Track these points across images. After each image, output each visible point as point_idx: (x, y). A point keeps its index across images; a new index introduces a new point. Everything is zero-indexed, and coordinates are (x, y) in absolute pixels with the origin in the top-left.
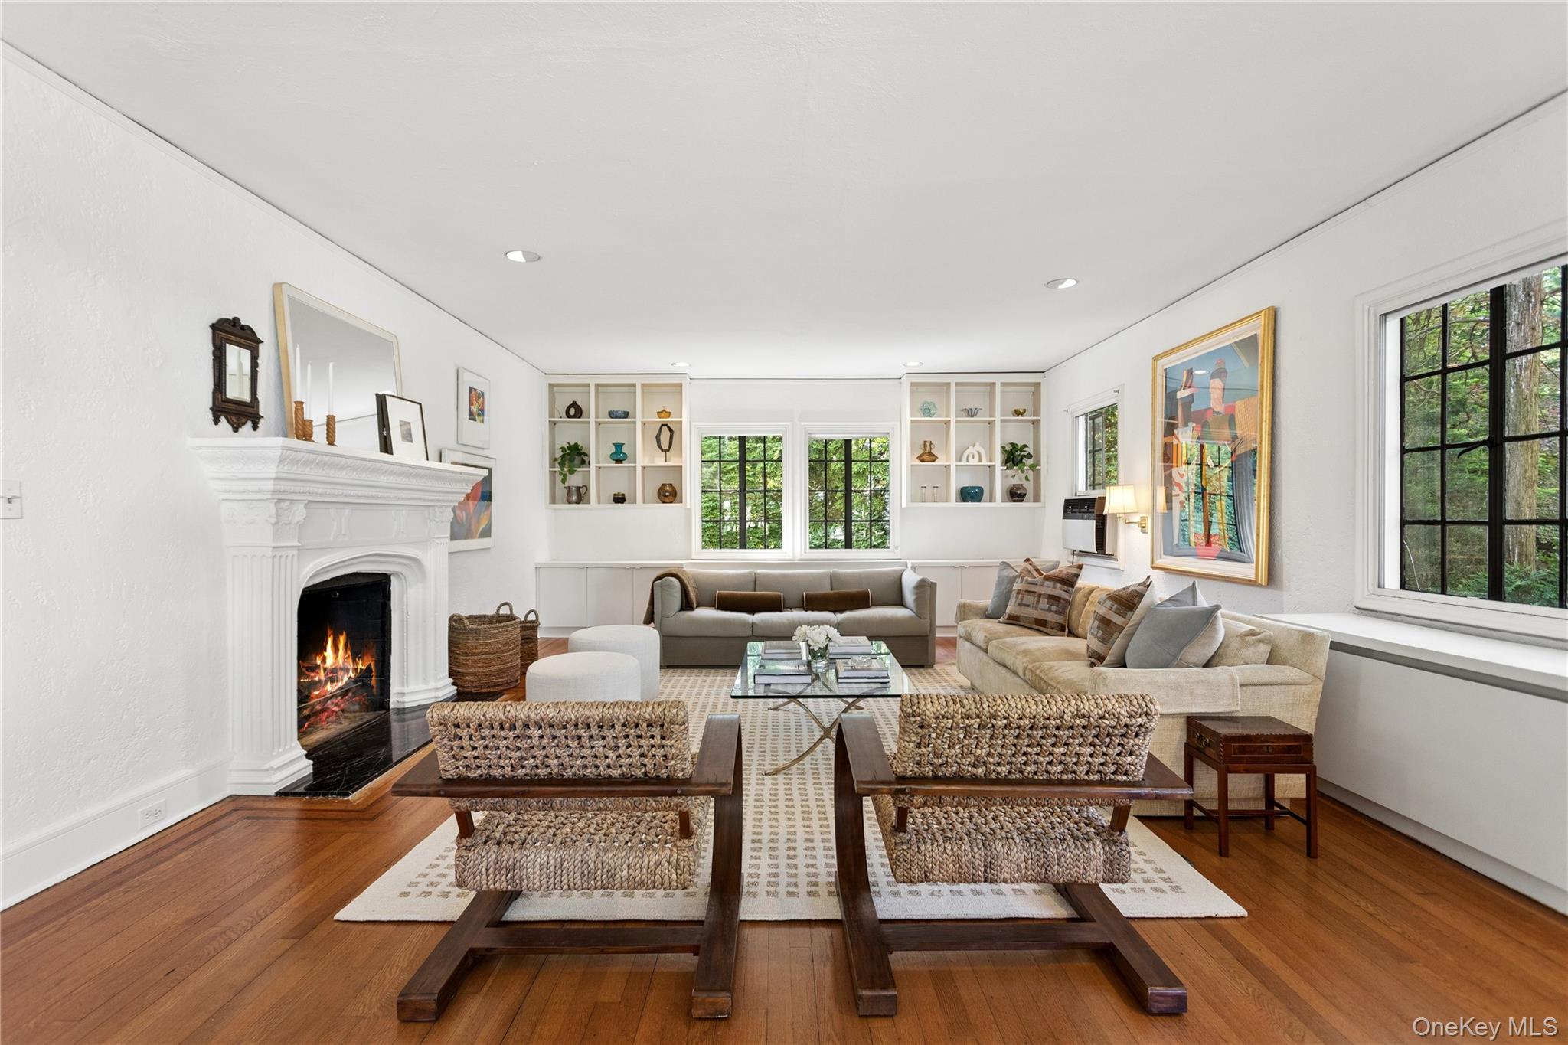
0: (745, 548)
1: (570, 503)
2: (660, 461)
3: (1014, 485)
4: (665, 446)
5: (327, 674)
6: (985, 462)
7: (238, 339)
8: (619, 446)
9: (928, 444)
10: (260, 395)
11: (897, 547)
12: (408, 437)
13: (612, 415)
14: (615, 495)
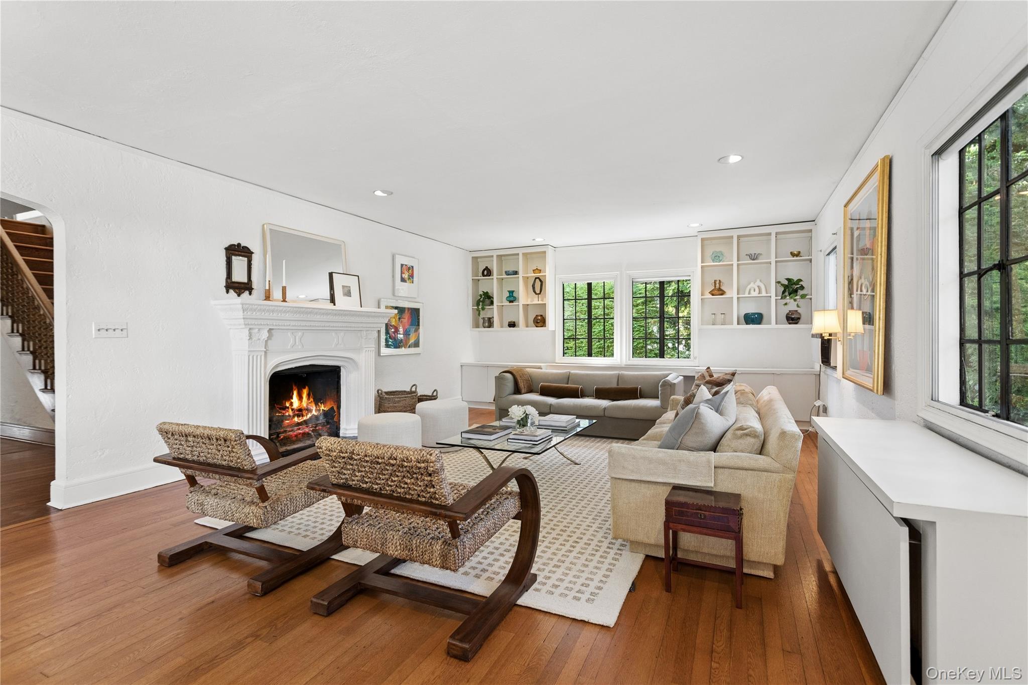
0: (592, 356)
1: (484, 328)
2: (536, 301)
3: (790, 311)
4: (538, 291)
5: (294, 412)
6: (764, 294)
7: (240, 253)
8: (511, 292)
9: (717, 282)
10: (254, 278)
11: (695, 358)
12: (348, 293)
13: (507, 273)
14: (509, 322)
